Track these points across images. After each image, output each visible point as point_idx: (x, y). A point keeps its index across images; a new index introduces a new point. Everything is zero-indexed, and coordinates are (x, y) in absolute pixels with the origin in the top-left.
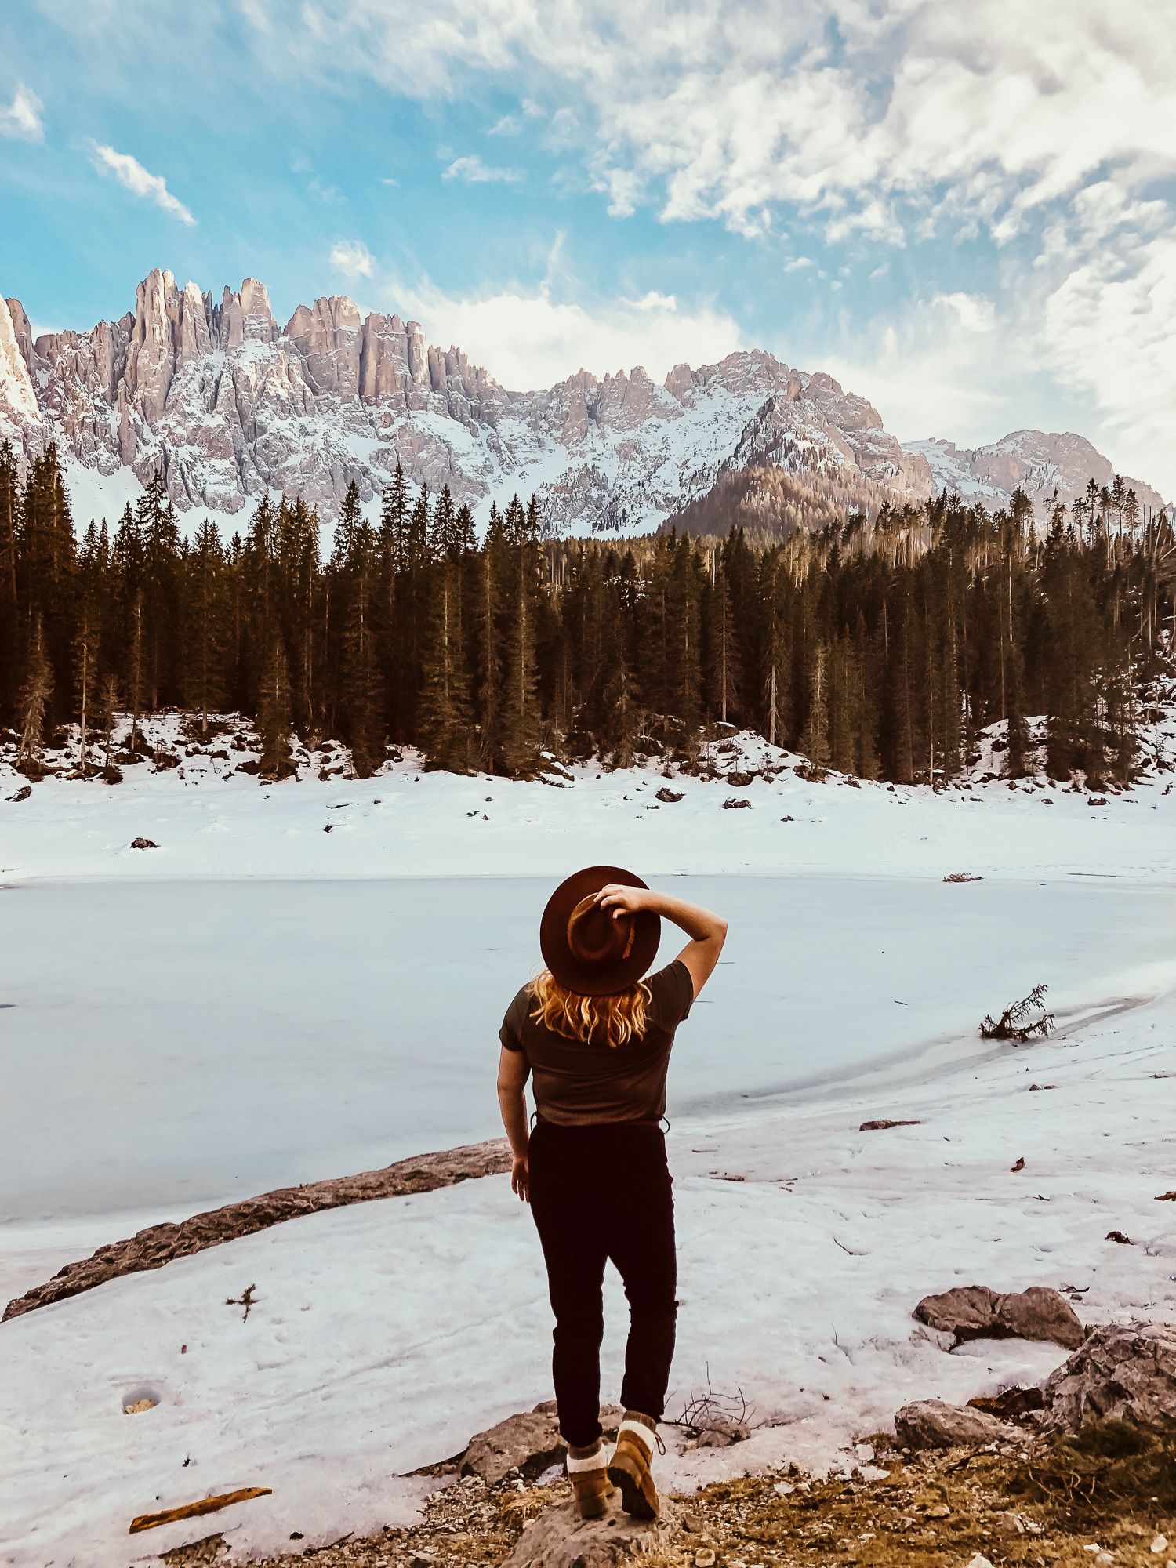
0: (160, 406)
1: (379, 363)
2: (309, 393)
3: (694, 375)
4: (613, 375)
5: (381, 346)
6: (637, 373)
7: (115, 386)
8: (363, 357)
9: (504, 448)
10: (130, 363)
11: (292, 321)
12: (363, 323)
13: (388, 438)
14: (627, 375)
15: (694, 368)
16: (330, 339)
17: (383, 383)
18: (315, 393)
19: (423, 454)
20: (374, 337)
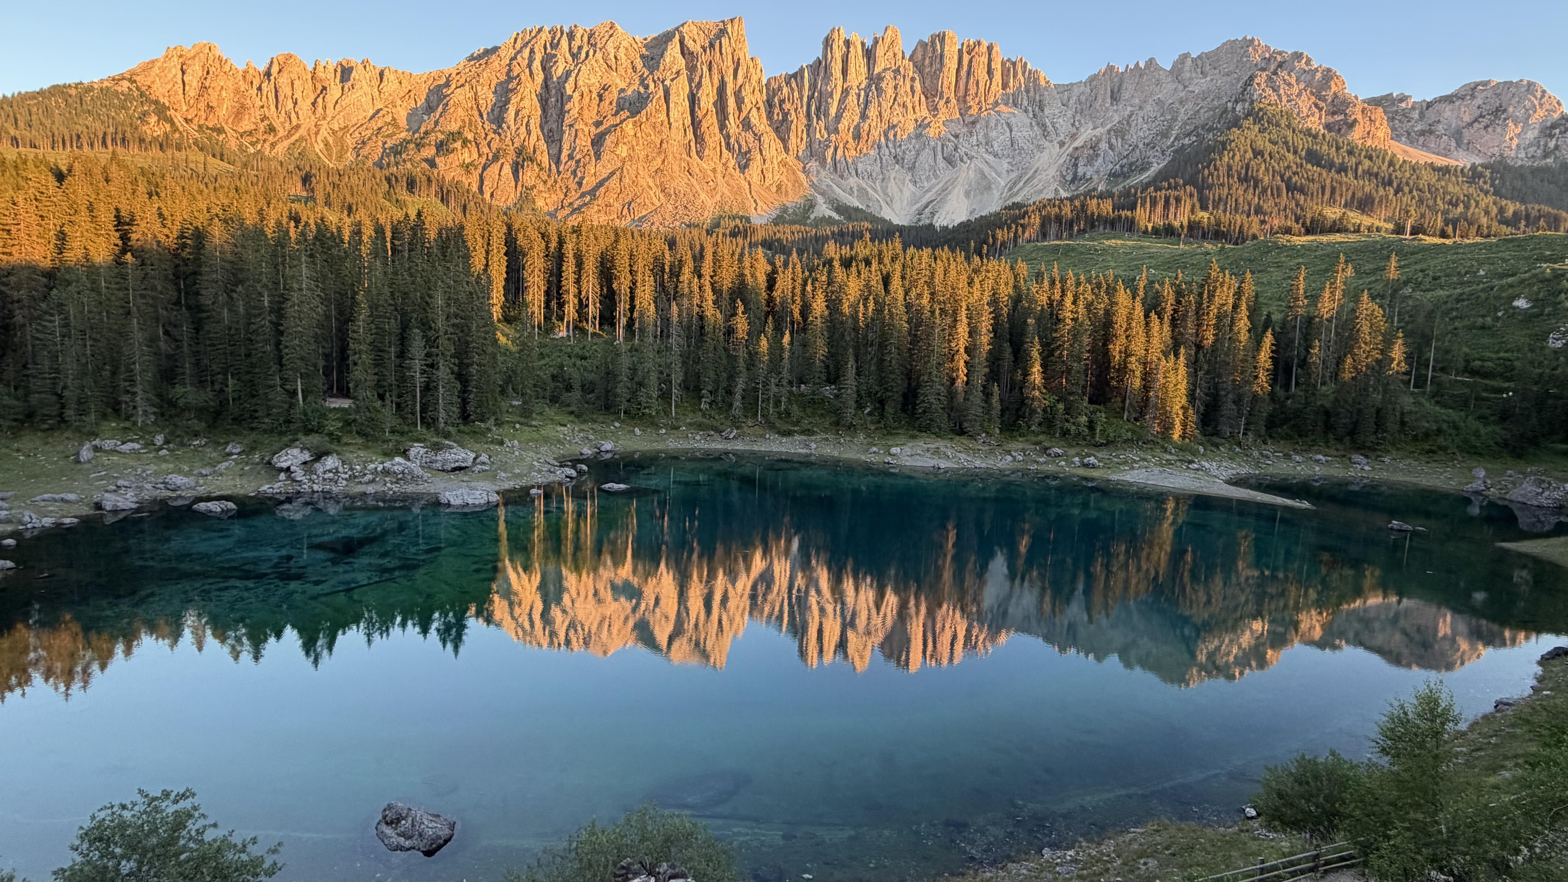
3: (1193, 60)
4: (1132, 66)
5: (970, 61)
6: (1151, 62)
8: (958, 70)
9: (1049, 124)
10: (818, 90)
11: (914, 52)
12: (960, 47)
13: (973, 123)
14: (1142, 65)
15: (1194, 56)
16: (938, 59)
17: (970, 86)
18: (927, 98)
19: (994, 134)
20: (966, 58)
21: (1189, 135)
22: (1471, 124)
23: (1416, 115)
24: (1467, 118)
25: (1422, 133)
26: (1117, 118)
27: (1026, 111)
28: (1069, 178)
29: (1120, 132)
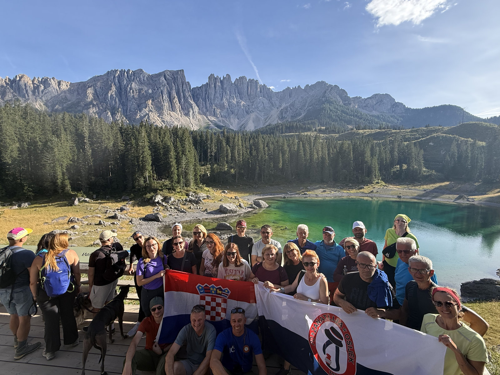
0: (213, 99)
1: (251, 89)
2: (238, 95)
4: (294, 88)
5: (251, 85)
6: (299, 87)
7: (205, 96)
8: (248, 87)
9: (273, 103)
10: (208, 92)
11: (235, 82)
12: (248, 81)
13: (253, 102)
14: (297, 87)
15: (310, 85)
16: (242, 84)
17: (251, 92)
19: (259, 105)
20: (249, 84)
21: (311, 106)
22: (376, 104)
23: (363, 102)
24: (375, 103)
25: (365, 106)
26: (291, 102)
27: (267, 99)
28: (281, 117)
29: (292, 105)
